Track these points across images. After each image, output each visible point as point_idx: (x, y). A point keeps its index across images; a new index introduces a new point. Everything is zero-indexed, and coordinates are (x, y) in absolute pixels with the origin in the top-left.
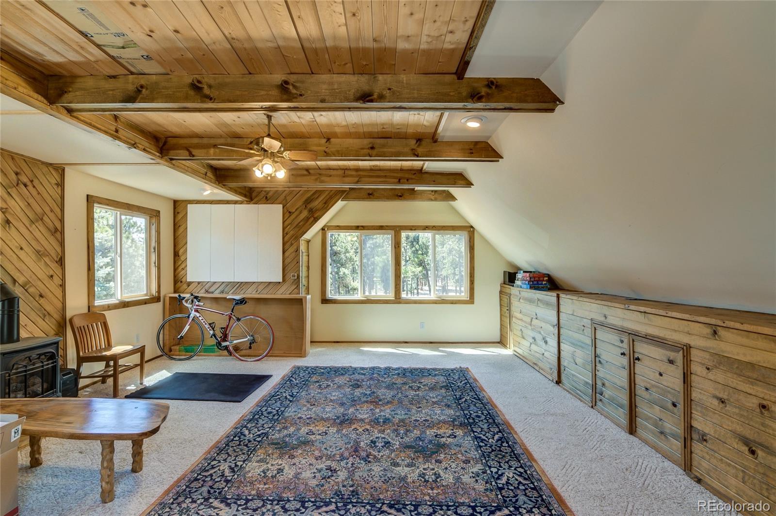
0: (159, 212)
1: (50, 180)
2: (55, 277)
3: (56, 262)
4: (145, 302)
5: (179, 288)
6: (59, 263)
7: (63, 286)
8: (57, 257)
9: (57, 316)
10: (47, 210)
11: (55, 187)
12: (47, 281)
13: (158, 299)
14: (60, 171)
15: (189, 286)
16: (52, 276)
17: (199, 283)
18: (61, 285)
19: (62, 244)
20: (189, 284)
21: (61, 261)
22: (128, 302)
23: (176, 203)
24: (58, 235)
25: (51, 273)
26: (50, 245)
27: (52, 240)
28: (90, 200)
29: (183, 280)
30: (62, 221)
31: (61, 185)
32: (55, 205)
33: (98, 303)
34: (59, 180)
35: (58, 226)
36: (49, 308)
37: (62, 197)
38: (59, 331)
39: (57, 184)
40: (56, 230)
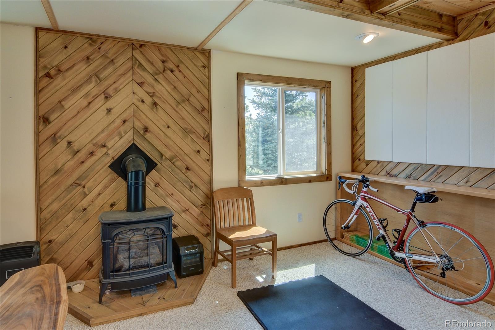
0: (329, 83)
1: (196, 63)
2: (202, 152)
3: (204, 139)
4: (310, 180)
5: (357, 166)
6: (207, 139)
7: (210, 160)
8: (204, 134)
9: (204, 188)
10: (194, 91)
11: (202, 69)
12: (193, 156)
13: (328, 178)
14: (207, 54)
15: (367, 165)
16: (199, 151)
17: (379, 162)
18: (208, 160)
19: (209, 121)
20: (368, 163)
21: (208, 138)
22: (286, 179)
23: (353, 69)
24: (205, 114)
25: (198, 148)
26: (197, 123)
27: (199, 118)
28: (241, 78)
29: (361, 158)
30: (209, 100)
31: (208, 67)
32: (202, 86)
33: (248, 178)
34: (206, 62)
35: (206, 105)
36: (196, 180)
37: (209, 78)
38: (206, 201)
39: (204, 67)
40: (203, 109)
